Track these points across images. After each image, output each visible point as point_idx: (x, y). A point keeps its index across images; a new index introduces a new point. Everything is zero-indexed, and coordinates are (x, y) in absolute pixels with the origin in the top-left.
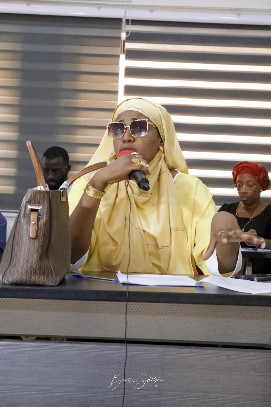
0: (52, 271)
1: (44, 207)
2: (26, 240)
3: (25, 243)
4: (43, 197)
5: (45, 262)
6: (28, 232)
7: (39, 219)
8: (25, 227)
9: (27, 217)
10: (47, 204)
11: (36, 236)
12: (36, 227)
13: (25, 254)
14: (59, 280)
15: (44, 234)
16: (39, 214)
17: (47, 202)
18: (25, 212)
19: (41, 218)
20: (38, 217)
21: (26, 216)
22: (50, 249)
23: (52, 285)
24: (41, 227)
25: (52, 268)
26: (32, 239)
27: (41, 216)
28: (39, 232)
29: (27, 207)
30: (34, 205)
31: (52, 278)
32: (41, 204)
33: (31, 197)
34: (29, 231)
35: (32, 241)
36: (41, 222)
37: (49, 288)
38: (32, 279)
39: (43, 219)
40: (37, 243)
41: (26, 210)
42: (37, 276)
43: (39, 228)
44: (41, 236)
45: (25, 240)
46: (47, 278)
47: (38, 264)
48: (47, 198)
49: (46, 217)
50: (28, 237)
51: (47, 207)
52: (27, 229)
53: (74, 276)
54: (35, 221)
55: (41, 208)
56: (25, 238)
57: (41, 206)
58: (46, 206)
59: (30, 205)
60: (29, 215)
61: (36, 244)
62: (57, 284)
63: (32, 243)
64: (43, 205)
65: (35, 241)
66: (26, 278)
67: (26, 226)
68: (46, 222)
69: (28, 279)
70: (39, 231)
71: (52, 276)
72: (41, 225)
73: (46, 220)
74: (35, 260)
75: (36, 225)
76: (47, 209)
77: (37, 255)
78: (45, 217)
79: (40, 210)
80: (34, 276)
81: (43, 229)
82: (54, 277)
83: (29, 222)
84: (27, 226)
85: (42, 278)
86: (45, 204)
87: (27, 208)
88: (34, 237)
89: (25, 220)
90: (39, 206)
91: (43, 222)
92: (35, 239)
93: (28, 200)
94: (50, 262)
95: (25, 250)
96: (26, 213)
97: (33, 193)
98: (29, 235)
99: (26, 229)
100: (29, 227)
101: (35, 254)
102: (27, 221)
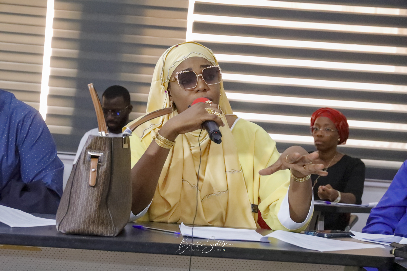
0: (111, 221)
1: (105, 154)
2: (85, 188)
3: (84, 190)
4: (104, 144)
5: (104, 211)
6: (88, 180)
7: (99, 167)
8: (84, 175)
9: (87, 163)
10: (108, 151)
11: (95, 184)
12: (96, 175)
13: (83, 202)
14: (118, 231)
15: (104, 182)
16: (99, 161)
17: (108, 148)
18: (84, 159)
19: (101, 165)
20: (98, 164)
21: (85, 162)
22: (109, 198)
23: (110, 235)
24: (101, 176)
25: (111, 218)
26: (91, 188)
27: (101, 163)
28: (99, 180)
29: (87, 153)
30: (95, 152)
31: (111, 229)
32: (102, 151)
33: (91, 143)
34: (89, 178)
35: (91, 189)
36: (102, 169)
37: (108, 239)
38: (90, 229)
39: (103, 167)
40: (97, 191)
41: (86, 157)
42: (95, 226)
43: (99, 175)
44: (101, 184)
45: (83, 188)
46: (105, 228)
47: (97, 213)
48: (108, 145)
49: (107, 165)
50: (88, 185)
51: (109, 154)
52: (87, 176)
53: (133, 226)
54: (95, 168)
55: (102, 155)
56: (84, 186)
57: (102, 153)
58: (107, 153)
59: (90, 151)
60: (89, 162)
61: (95, 192)
62: (116, 235)
63: (91, 191)
64: (104, 152)
65: (94, 189)
66: (84, 228)
67: (85, 173)
68: (106, 170)
69: (85, 229)
70: (99, 178)
71: (111, 226)
72: (101, 172)
73: (107, 167)
74: (94, 210)
75: (96, 173)
76: (108, 157)
77: (96, 203)
78: (105, 164)
79: (101, 156)
80: (92, 225)
81: (103, 177)
82: (113, 228)
83: (88, 169)
84: (87, 173)
85: (100, 228)
86: (106, 151)
87: (87, 155)
88: (94, 185)
89: (85, 167)
90: (99, 152)
91: (103, 169)
92: (94, 187)
93: (89, 145)
94: (109, 212)
95: (83, 198)
96: (86, 160)
97: (94, 139)
98: (88, 183)
99: (85, 176)
100: (88, 174)
101: (94, 203)
102: (86, 168)
